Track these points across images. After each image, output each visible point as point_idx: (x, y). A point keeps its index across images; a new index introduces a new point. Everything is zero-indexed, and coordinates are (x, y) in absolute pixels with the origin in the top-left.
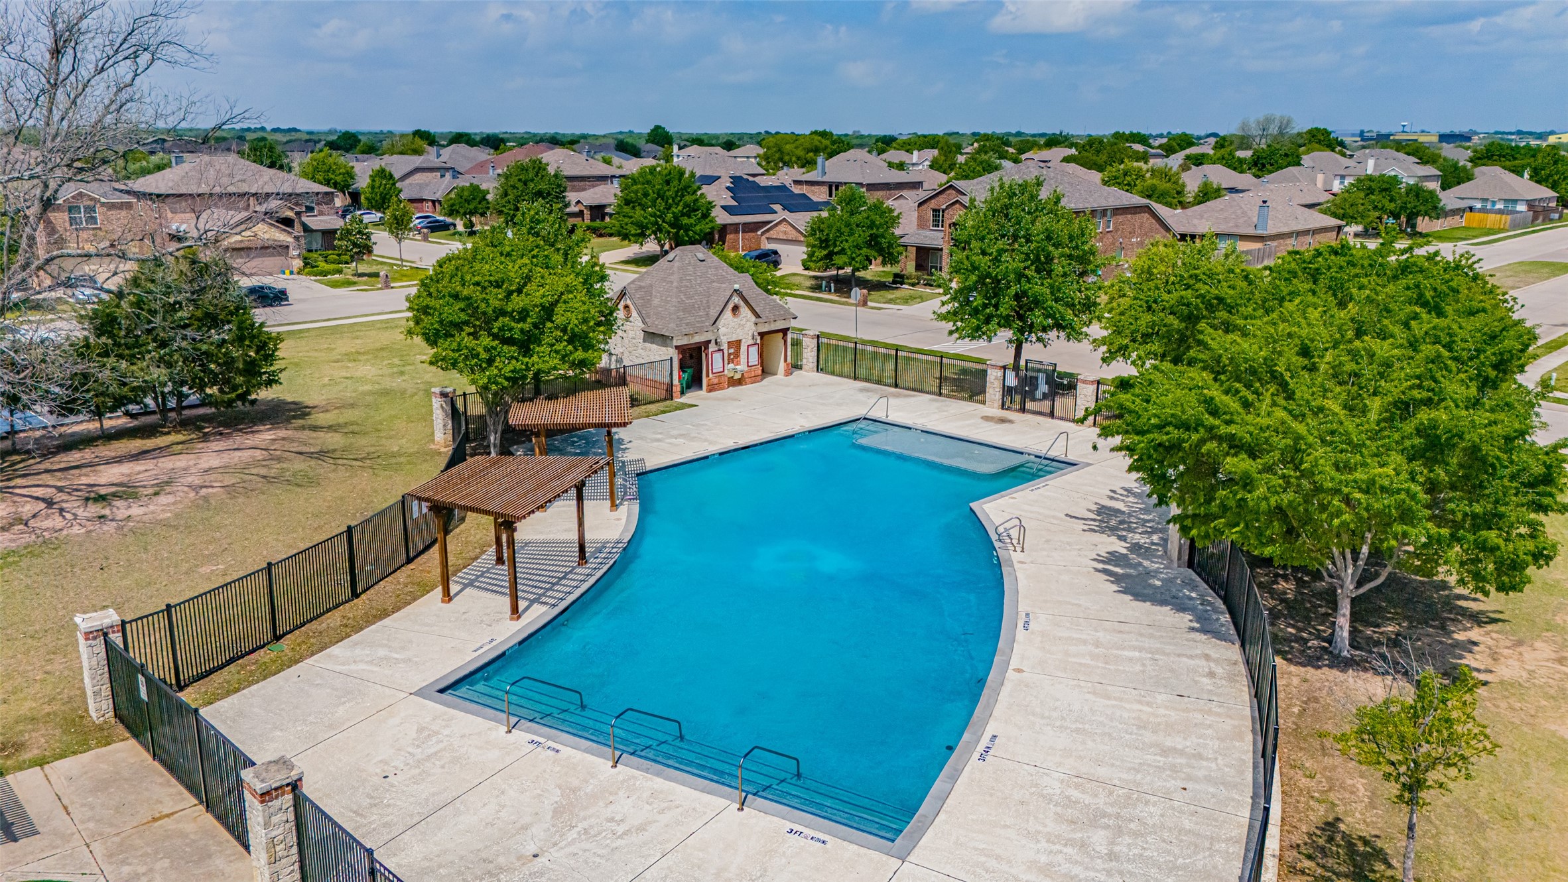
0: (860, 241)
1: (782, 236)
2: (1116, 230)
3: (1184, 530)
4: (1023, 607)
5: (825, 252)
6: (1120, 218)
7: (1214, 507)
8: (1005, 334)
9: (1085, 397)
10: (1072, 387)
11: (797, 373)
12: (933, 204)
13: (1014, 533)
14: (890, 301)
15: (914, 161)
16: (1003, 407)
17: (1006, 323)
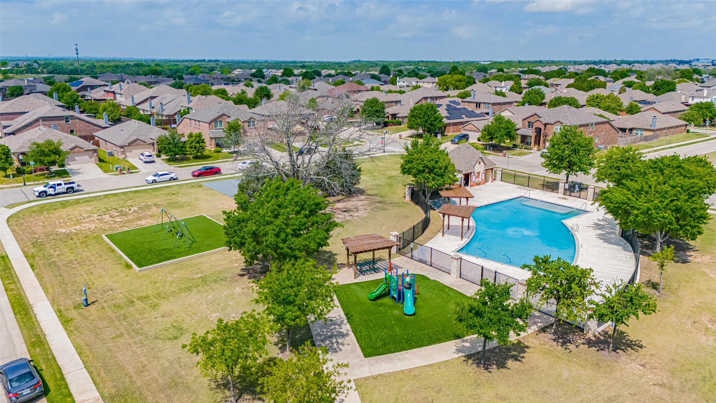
0: (504, 133)
1: (469, 129)
2: (596, 130)
3: (621, 226)
4: (580, 243)
5: (489, 137)
6: (598, 126)
7: (628, 221)
8: (564, 172)
9: (591, 191)
10: (586, 189)
11: (494, 181)
12: (528, 120)
13: (575, 228)
14: (513, 155)
15: (503, 86)
16: (564, 194)
17: (565, 168)
